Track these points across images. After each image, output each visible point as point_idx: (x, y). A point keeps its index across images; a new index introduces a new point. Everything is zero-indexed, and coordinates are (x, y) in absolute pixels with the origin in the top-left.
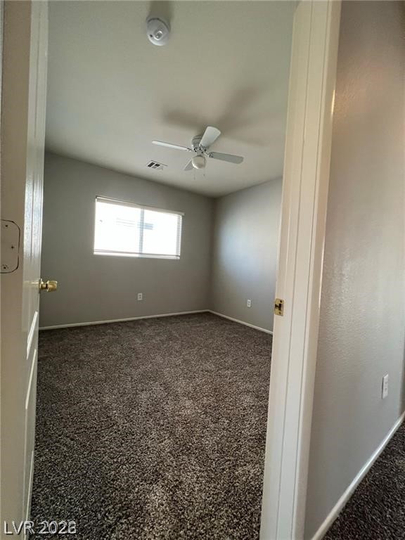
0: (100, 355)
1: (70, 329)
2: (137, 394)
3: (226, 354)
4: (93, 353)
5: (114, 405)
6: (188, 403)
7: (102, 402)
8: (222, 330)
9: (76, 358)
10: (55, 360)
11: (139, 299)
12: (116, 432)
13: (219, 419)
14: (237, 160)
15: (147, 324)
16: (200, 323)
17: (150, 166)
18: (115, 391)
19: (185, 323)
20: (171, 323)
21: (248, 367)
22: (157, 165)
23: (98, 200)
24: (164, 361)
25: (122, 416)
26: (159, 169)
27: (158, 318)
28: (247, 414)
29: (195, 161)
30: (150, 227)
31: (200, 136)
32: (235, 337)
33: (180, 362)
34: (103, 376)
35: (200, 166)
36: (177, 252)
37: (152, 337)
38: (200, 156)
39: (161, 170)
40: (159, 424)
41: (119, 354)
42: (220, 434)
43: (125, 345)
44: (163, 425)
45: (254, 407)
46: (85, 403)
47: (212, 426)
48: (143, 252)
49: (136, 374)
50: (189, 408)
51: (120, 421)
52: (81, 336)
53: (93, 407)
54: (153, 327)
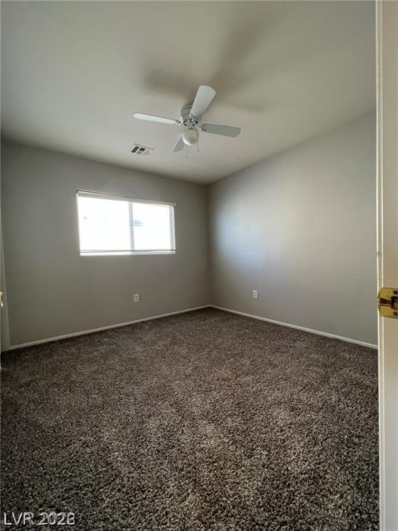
0: (95, 372)
1: (61, 341)
2: (143, 422)
3: (241, 355)
4: (87, 370)
5: (115, 443)
6: (210, 429)
7: (99, 440)
8: (230, 327)
9: (67, 378)
10: (41, 383)
11: (135, 301)
12: (119, 490)
13: (253, 450)
14: (233, 132)
15: (147, 327)
16: (204, 321)
17: (134, 151)
18: (116, 422)
19: (188, 322)
20: (173, 324)
21: (270, 370)
22: (143, 150)
23: (80, 195)
24: (172, 372)
25: (126, 460)
26: (144, 154)
27: (158, 319)
28: (287, 438)
29: (185, 136)
30: (139, 223)
31: (189, 105)
32: (245, 333)
33: (189, 371)
34: (100, 401)
35: (193, 141)
36: (172, 245)
37: (154, 343)
38: (192, 129)
39: (147, 155)
40: (177, 468)
41: (118, 367)
42: (260, 475)
43: (124, 356)
44: (182, 470)
45: (293, 426)
46: (78, 445)
47: (247, 462)
48: (136, 249)
49: (139, 392)
50: (211, 437)
51: (124, 470)
52: (74, 350)
53: (88, 450)
54: (154, 331)
